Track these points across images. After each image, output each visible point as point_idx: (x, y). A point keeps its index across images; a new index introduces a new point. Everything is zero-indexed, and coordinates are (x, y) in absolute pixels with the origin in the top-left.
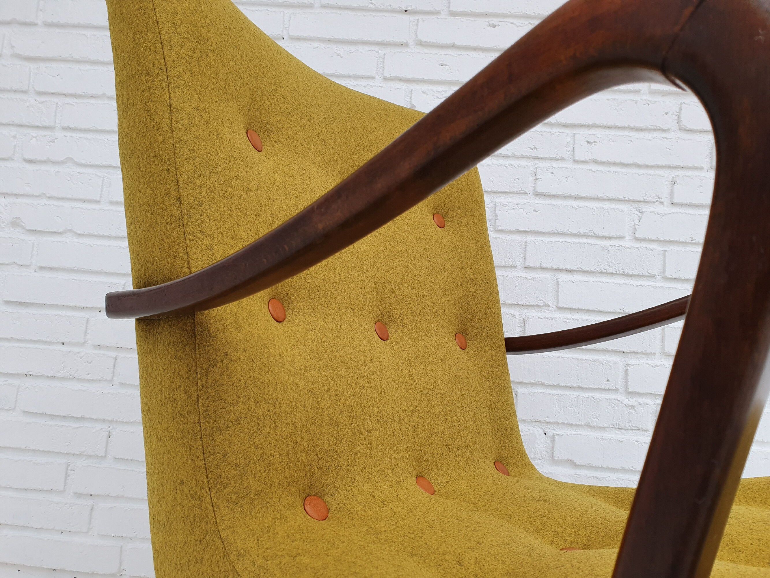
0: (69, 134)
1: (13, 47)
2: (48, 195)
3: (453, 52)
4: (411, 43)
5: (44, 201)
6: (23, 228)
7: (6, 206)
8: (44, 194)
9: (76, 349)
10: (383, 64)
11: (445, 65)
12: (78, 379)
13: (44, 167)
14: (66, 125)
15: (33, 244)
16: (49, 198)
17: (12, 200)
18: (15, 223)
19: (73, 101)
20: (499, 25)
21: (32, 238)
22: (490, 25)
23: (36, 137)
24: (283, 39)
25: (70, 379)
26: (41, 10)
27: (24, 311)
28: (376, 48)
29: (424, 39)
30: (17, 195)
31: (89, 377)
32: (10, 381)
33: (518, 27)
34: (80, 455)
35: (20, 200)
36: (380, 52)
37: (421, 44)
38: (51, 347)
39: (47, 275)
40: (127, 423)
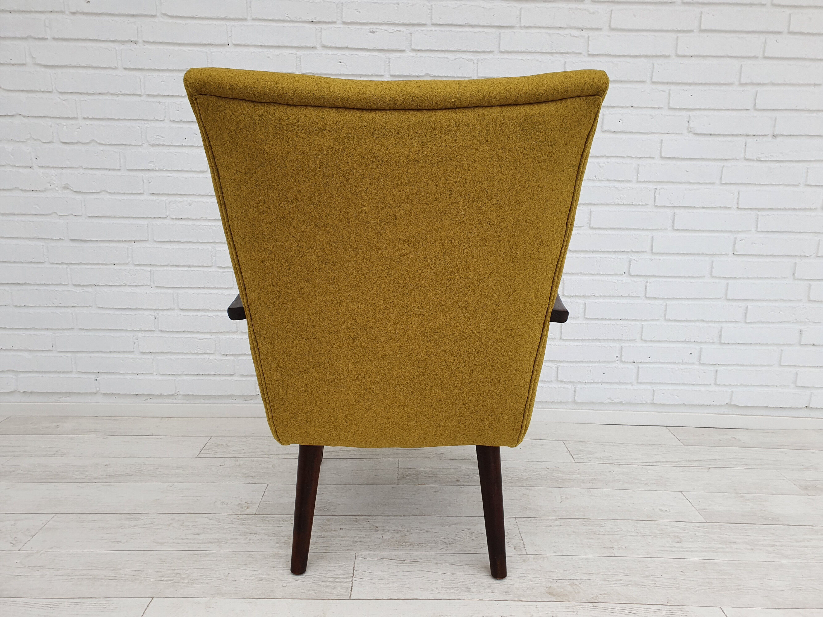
0: (89, 122)
1: (33, 58)
2: (84, 167)
3: (347, 53)
4: (318, 46)
5: (82, 171)
6: (72, 190)
7: (56, 175)
8: (81, 166)
9: (123, 267)
10: (300, 62)
11: (342, 62)
12: (129, 286)
13: (76, 147)
14: (85, 117)
15: (81, 201)
16: (85, 168)
17: (60, 171)
18: (66, 187)
19: (87, 97)
20: (377, 32)
21: (79, 197)
22: (371, 32)
23: (66, 126)
24: (229, 45)
25: (123, 286)
26: (47, 27)
27: (84, 245)
28: (294, 51)
29: (327, 44)
30: (62, 168)
31: (135, 284)
32: (86, 289)
33: (390, 33)
34: (140, 330)
35: (64, 171)
36: (297, 53)
37: (324, 46)
38: (107, 267)
39: (95, 221)
40: (165, 310)
